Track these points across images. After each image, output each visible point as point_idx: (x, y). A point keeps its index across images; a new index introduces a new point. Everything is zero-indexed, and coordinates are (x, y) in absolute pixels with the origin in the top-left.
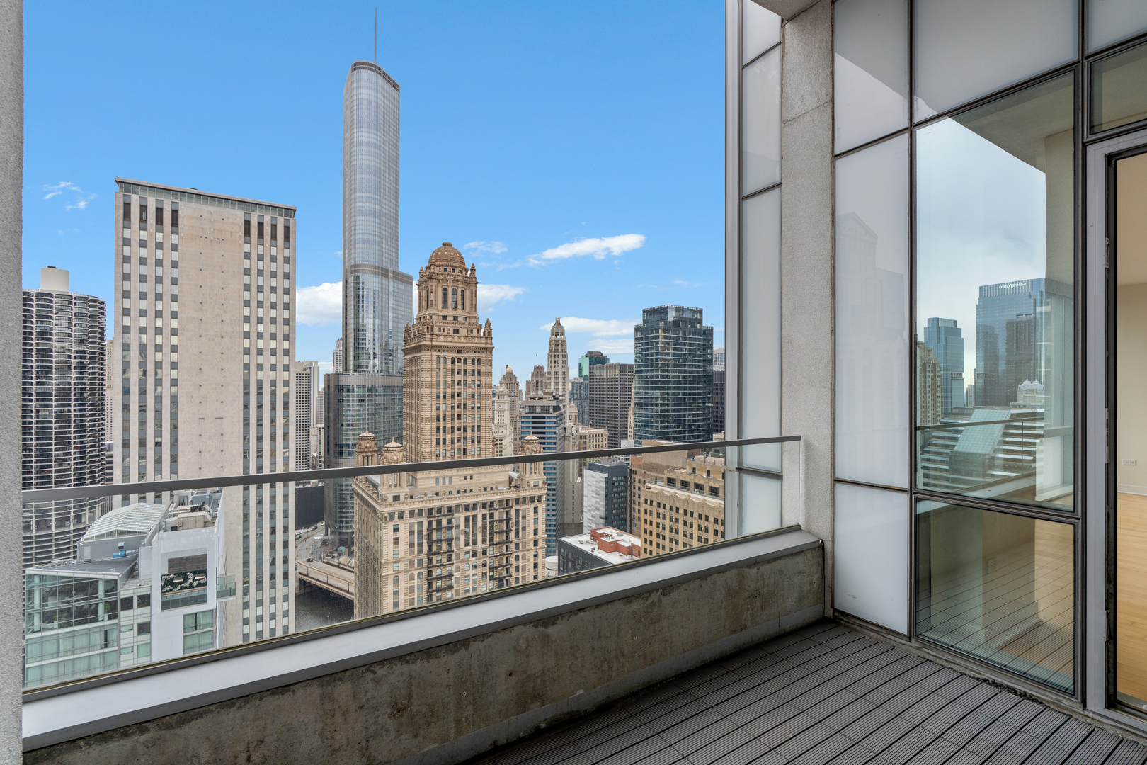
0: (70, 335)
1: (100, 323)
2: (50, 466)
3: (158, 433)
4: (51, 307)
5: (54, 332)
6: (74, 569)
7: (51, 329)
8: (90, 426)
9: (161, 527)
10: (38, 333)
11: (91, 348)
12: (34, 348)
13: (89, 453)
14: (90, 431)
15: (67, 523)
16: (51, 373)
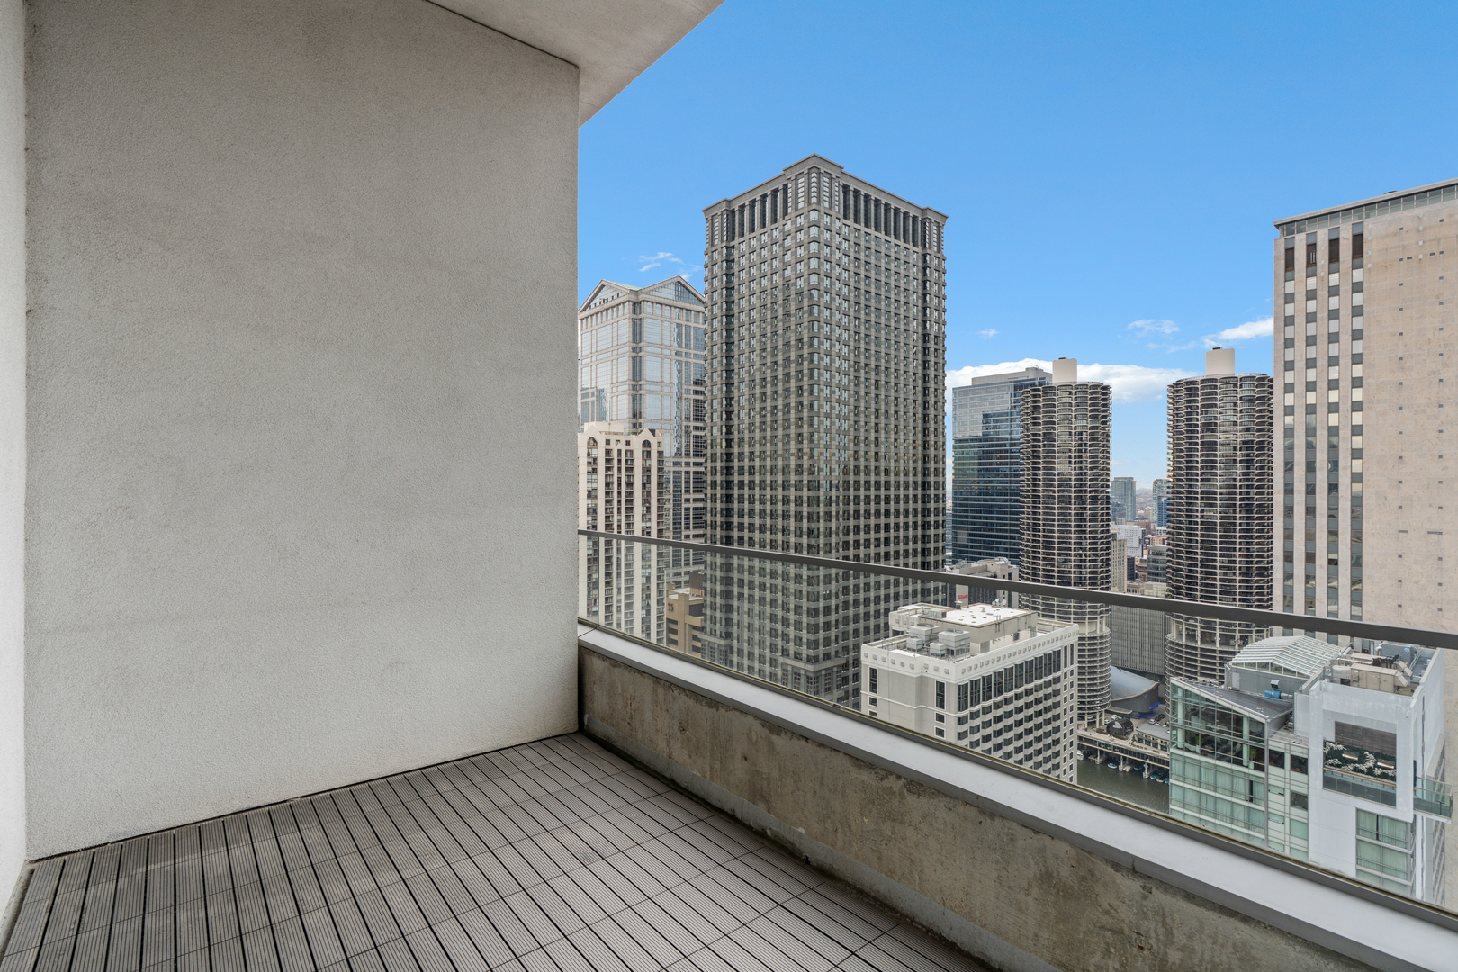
0: (1235, 423)
1: (1269, 405)
2: (1215, 573)
3: (1333, 546)
4: (1216, 394)
5: (1218, 422)
6: (1217, 694)
7: (1216, 418)
8: (1258, 531)
9: (1327, 675)
10: (1204, 424)
11: (1259, 436)
12: (1199, 441)
13: (1256, 563)
14: (1258, 537)
15: (1232, 642)
16: (1215, 468)
